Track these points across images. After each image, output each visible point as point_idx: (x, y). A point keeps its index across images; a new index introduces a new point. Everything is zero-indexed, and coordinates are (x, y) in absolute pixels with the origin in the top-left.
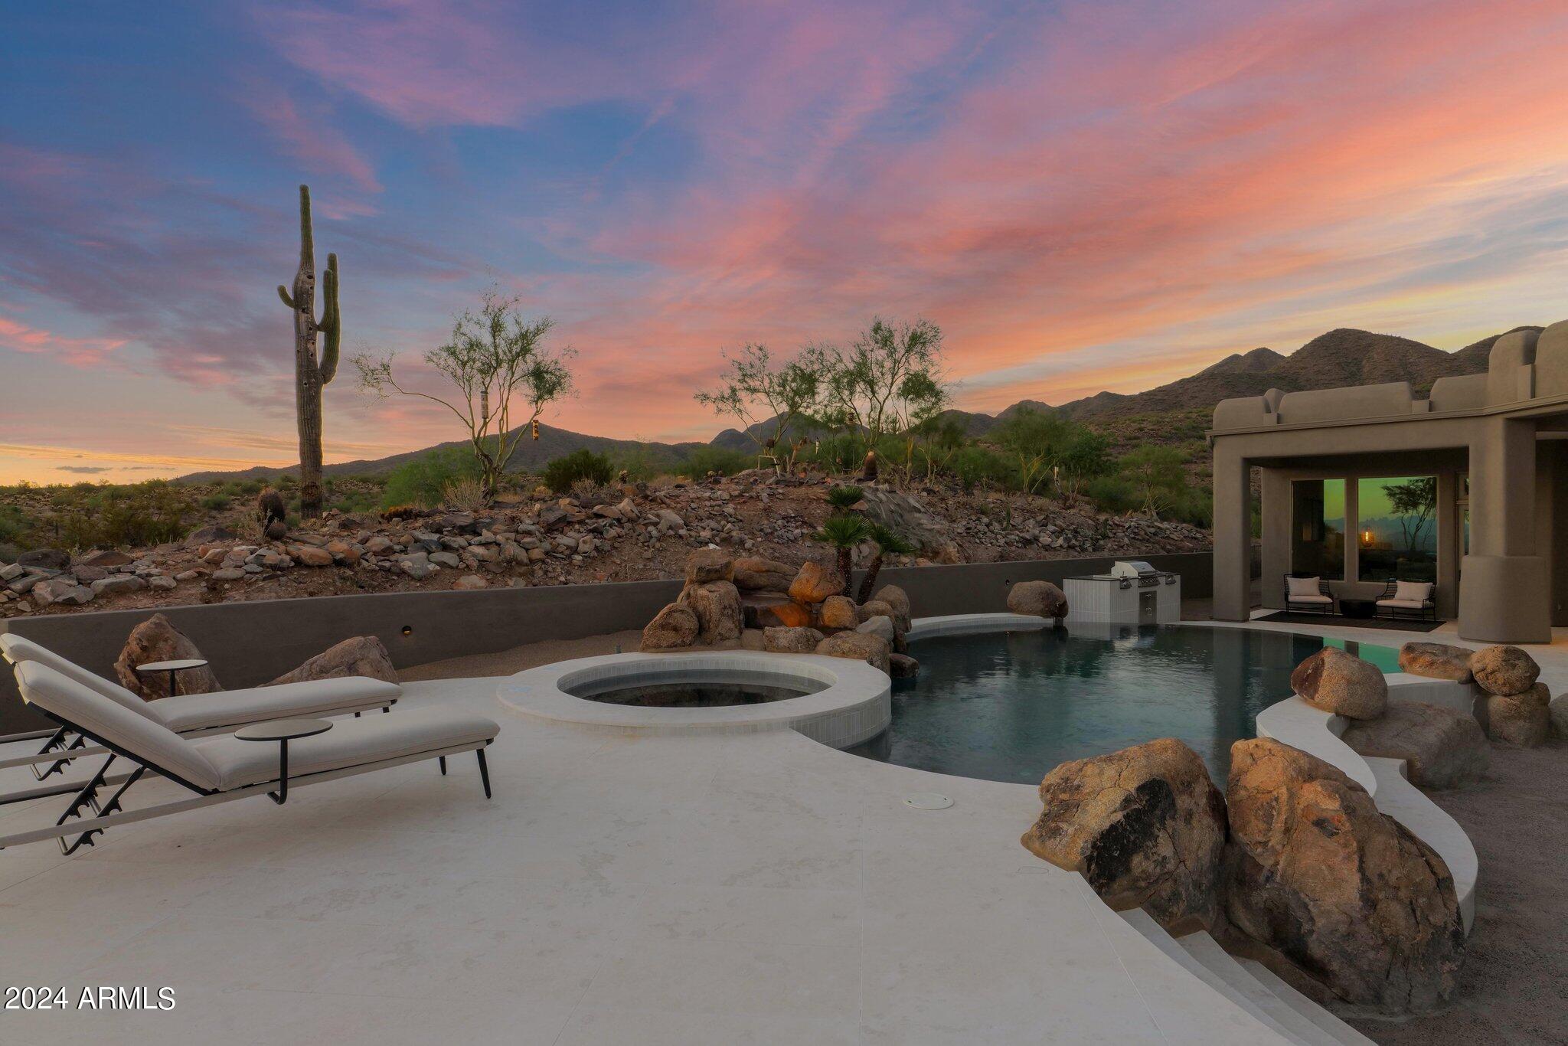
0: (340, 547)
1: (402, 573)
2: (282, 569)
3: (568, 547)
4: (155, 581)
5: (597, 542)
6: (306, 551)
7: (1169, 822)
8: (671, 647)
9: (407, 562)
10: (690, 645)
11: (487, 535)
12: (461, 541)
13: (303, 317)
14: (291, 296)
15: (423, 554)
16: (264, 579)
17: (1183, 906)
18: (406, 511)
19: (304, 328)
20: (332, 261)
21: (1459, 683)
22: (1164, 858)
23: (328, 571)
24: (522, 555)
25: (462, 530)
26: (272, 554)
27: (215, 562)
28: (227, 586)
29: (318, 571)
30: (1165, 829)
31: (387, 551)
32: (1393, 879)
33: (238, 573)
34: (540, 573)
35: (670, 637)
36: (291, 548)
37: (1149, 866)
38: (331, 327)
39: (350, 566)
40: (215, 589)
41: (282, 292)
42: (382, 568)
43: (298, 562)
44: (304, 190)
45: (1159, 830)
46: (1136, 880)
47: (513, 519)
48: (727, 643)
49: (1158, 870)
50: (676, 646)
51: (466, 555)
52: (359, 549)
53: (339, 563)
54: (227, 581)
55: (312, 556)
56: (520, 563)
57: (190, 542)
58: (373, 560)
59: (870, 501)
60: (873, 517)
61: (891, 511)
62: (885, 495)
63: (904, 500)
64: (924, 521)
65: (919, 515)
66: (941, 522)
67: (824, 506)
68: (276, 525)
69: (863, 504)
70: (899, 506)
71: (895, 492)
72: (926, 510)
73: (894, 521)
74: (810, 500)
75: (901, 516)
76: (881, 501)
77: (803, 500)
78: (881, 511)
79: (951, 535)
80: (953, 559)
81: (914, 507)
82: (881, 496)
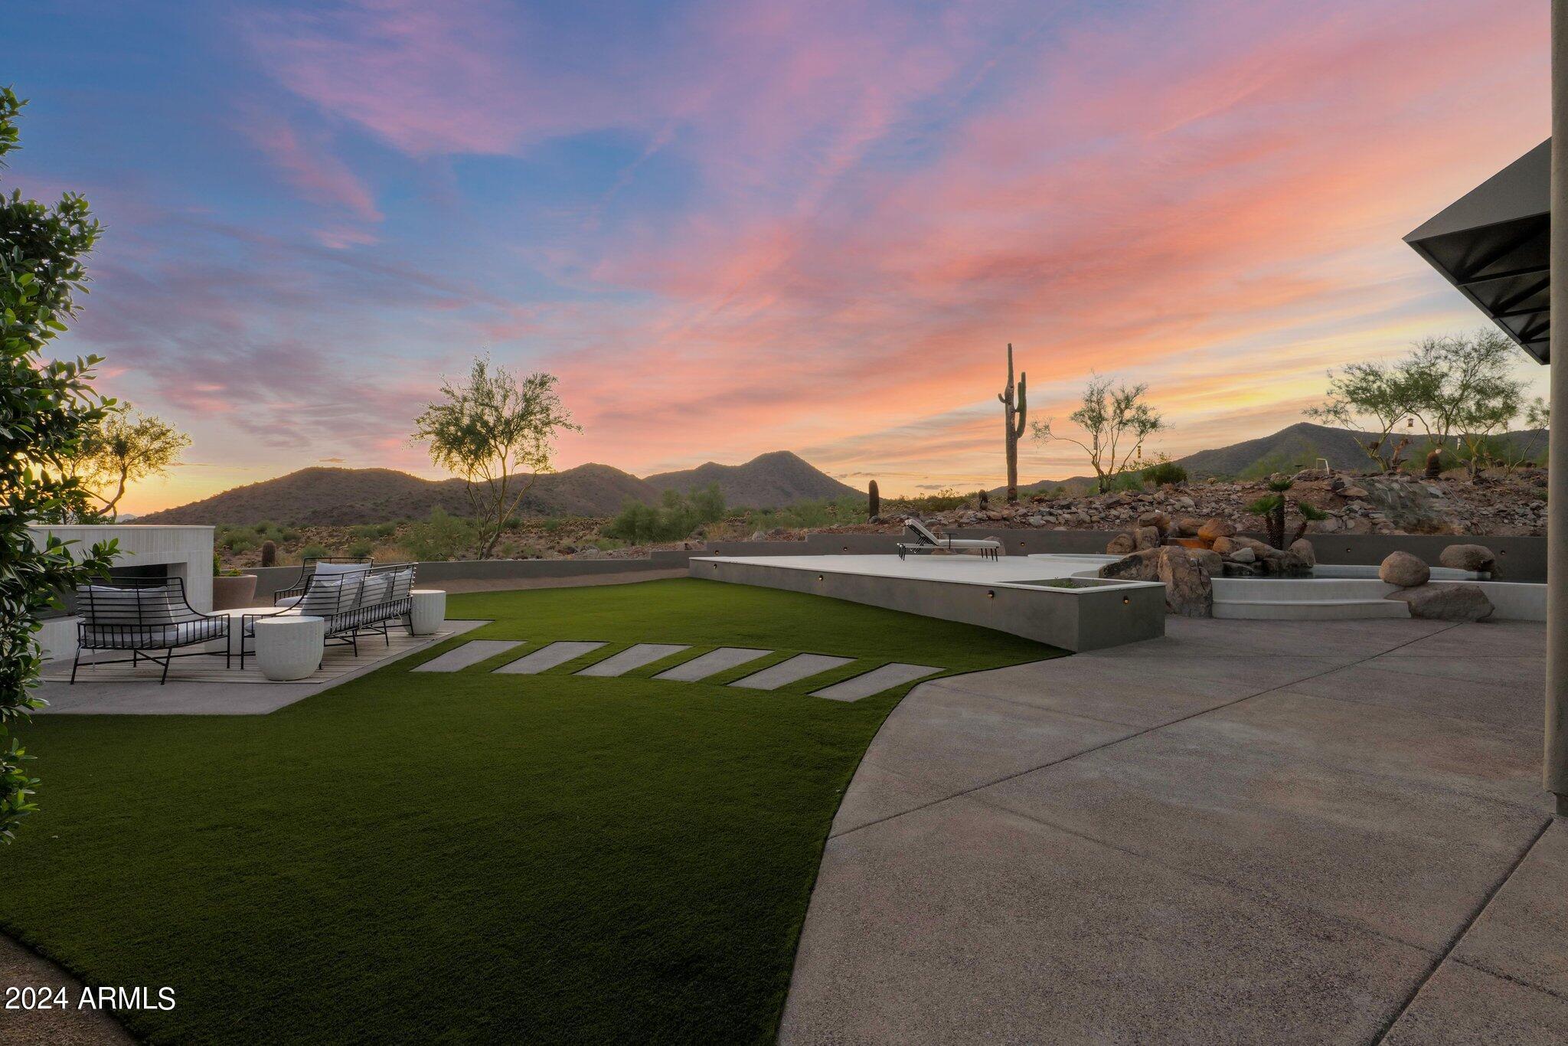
0: (1006, 513)
1: (1030, 524)
2: (983, 520)
3: (1115, 516)
4: (942, 522)
5: (1132, 514)
6: (992, 514)
7: (1138, 566)
9: (1032, 520)
11: (1074, 509)
12: (1060, 512)
13: (1009, 407)
14: (1004, 398)
15: (1040, 517)
16: (977, 523)
18: (1041, 499)
19: (1009, 412)
20: (1023, 376)
22: (1132, 574)
23: (1000, 522)
24: (1087, 518)
25: (1062, 507)
26: (980, 515)
27: (961, 517)
29: (996, 521)
31: (1025, 515)
32: (1185, 580)
33: (967, 521)
34: (1096, 528)
35: (1119, 549)
36: (988, 513)
37: (1126, 575)
38: (1022, 409)
39: (1008, 520)
41: (1000, 396)
42: (1021, 522)
43: (989, 518)
44: (1010, 346)
45: (1134, 567)
47: (1091, 502)
49: (1129, 576)
51: (1060, 518)
52: (1014, 514)
53: (1004, 519)
54: (964, 523)
55: (994, 516)
56: (1084, 522)
57: (957, 511)
58: (1019, 518)
59: (1377, 490)
60: (1375, 501)
61: (1400, 497)
62: (1402, 485)
63: (1423, 488)
64: (1437, 505)
65: (1435, 500)
66: (1462, 505)
67: (1323, 494)
68: (984, 504)
69: (1361, 492)
70: (1414, 493)
71: (1417, 482)
72: (1449, 496)
73: (1401, 504)
74: (1312, 490)
75: (1413, 501)
76: (1391, 490)
77: (1305, 490)
78: (1388, 497)
79: (1466, 515)
80: (1456, 533)
81: (1431, 494)
82: (1396, 486)
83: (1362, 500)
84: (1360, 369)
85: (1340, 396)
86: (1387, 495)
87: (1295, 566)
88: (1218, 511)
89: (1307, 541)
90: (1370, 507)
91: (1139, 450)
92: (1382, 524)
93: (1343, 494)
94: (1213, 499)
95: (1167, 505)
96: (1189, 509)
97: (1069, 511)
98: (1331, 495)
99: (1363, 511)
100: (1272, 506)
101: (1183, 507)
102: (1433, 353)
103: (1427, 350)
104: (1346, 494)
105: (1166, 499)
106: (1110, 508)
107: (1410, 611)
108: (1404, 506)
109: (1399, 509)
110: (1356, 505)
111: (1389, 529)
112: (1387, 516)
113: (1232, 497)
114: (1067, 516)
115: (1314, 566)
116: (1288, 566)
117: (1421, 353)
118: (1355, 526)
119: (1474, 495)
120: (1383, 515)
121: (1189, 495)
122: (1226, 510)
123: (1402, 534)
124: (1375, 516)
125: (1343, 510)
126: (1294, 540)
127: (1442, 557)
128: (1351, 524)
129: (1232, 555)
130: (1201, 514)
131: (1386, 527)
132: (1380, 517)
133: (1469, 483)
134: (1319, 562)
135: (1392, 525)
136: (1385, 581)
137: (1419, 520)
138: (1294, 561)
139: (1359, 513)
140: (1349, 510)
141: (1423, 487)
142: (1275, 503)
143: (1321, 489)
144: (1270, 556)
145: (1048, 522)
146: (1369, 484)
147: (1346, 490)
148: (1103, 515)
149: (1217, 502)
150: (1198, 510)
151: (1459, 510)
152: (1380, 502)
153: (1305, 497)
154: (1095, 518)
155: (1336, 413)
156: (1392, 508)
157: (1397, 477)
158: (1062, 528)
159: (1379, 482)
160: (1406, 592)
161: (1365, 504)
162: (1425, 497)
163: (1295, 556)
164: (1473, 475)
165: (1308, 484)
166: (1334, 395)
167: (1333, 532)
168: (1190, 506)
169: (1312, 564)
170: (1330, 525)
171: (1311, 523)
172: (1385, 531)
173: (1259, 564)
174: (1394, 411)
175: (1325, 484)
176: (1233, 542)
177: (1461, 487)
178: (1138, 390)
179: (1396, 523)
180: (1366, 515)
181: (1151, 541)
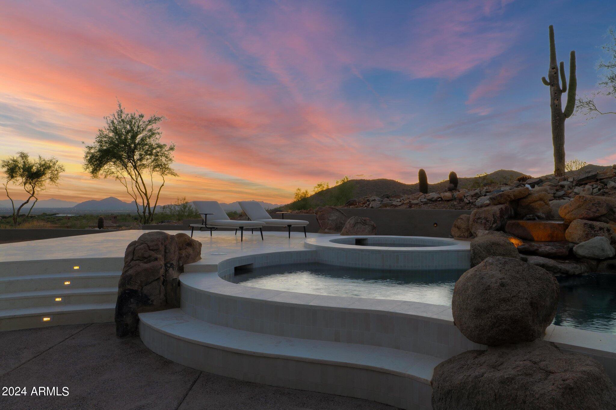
10: (467, 237)
13: (552, 88)
14: (548, 81)
16: (423, 204)
23: (449, 203)
28: (413, 206)
29: (446, 202)
40: (411, 206)
41: (544, 80)
42: (469, 203)
43: (442, 199)
50: (460, 237)
55: (444, 197)
181: (485, 224)
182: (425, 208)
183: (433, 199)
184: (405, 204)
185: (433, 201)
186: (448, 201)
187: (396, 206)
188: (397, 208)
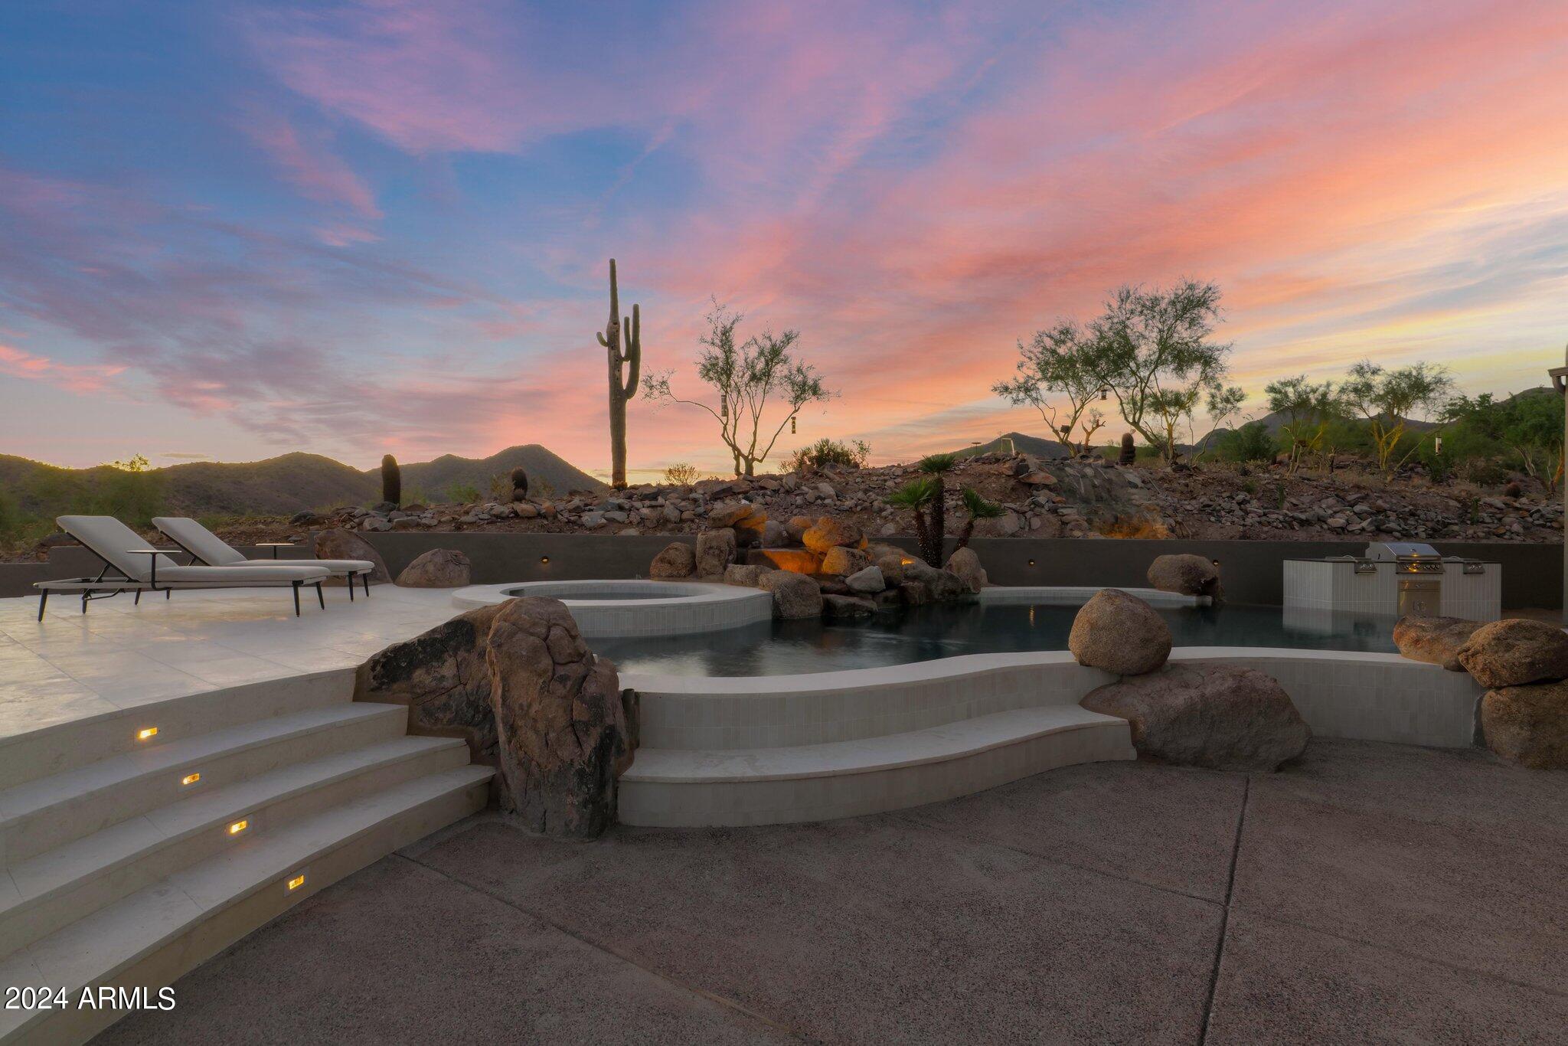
0: (547, 506)
1: (580, 523)
6: (525, 508)
7: (462, 654)
8: (669, 577)
9: (586, 517)
10: (685, 576)
11: (659, 500)
12: (637, 504)
13: (613, 353)
14: (606, 340)
15: (602, 512)
16: (487, 524)
17: (449, 715)
19: (613, 362)
20: (636, 309)
21: (1446, 668)
22: (443, 677)
23: (533, 521)
24: (676, 515)
25: (643, 497)
26: (499, 510)
28: (465, 527)
29: (526, 520)
30: (455, 656)
31: (577, 511)
33: (475, 520)
36: (515, 506)
37: (428, 680)
39: (545, 518)
40: (460, 528)
41: (599, 335)
42: (569, 522)
43: (517, 515)
44: (612, 262)
45: (451, 656)
46: (414, 686)
48: (711, 577)
49: (434, 683)
50: (672, 576)
51: (633, 514)
52: (558, 508)
53: (541, 516)
54: (466, 523)
55: (523, 510)
56: (670, 520)
58: (566, 515)
59: (1068, 476)
60: (1065, 492)
61: (1094, 486)
62: (1096, 470)
63: (1120, 475)
64: (1137, 497)
65: (1134, 491)
66: (1165, 498)
67: (1003, 481)
68: (520, 491)
69: (1048, 478)
70: (1110, 481)
71: (1113, 467)
72: (1149, 486)
73: (1096, 496)
74: (989, 475)
75: (1109, 491)
76: (1084, 476)
77: (980, 475)
78: (1080, 486)
79: (1169, 512)
80: (1159, 536)
81: (1130, 482)
82: (1089, 471)
83: (1051, 490)
84: (1051, 337)
85: (1031, 370)
86: (1078, 483)
87: (953, 592)
88: (867, 504)
89: (972, 551)
90: (1058, 499)
91: (794, 422)
92: (1073, 523)
93: (1027, 481)
94: (862, 486)
95: (797, 495)
96: (827, 501)
97: (653, 503)
98: (1012, 482)
99: (1051, 505)
100: (923, 494)
101: (819, 497)
102: (1128, 306)
103: (1122, 300)
104: (1031, 480)
105: (798, 486)
106: (716, 499)
107: (1135, 743)
108: (1099, 499)
109: (1094, 502)
110: (1042, 497)
111: (1080, 529)
112: (1079, 513)
113: (888, 483)
114: (645, 511)
115: (983, 589)
116: (942, 594)
117: (1115, 305)
118: (1042, 527)
119: (1175, 485)
120: (1075, 511)
121: (831, 480)
122: (876, 504)
123: (1097, 538)
124: (1065, 511)
125: (1026, 503)
126: (956, 549)
127: (1150, 574)
128: (1036, 523)
129: (848, 581)
130: (842, 508)
131: (1079, 527)
132: (1071, 513)
133: (1169, 470)
134: (993, 581)
135: (1085, 524)
136: (1082, 663)
137: (1117, 518)
138: (950, 585)
139: (1046, 508)
140: (1033, 503)
141: (1120, 473)
142: (926, 490)
143: (1000, 474)
144: (915, 578)
145: (611, 520)
146: (1058, 469)
147: (1030, 476)
148: (701, 510)
149: (866, 491)
150: (838, 503)
151: (1161, 504)
152: (1071, 492)
153: (981, 485)
154: (686, 515)
155: (1027, 390)
156: (1086, 501)
157: (1091, 460)
158: (632, 532)
159: (1069, 465)
160: (1124, 688)
161: (1053, 495)
162: (1122, 487)
163: (951, 577)
164: (1170, 461)
165: (987, 467)
166: (1024, 369)
167: (1013, 535)
168: (830, 497)
169: (978, 588)
170: (1009, 523)
171: (980, 522)
172: (1077, 533)
173: (891, 594)
174: (1085, 389)
175: (1006, 468)
176: (853, 555)
177: (1161, 475)
178: (788, 338)
179: (1090, 521)
180: (1054, 511)
181: (719, 556)
182: (492, 530)
183: (504, 515)
184: (445, 522)
185: (503, 518)
186: (529, 518)
187: (429, 527)
188: (432, 531)
